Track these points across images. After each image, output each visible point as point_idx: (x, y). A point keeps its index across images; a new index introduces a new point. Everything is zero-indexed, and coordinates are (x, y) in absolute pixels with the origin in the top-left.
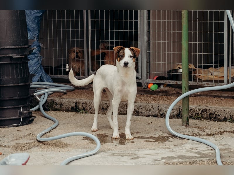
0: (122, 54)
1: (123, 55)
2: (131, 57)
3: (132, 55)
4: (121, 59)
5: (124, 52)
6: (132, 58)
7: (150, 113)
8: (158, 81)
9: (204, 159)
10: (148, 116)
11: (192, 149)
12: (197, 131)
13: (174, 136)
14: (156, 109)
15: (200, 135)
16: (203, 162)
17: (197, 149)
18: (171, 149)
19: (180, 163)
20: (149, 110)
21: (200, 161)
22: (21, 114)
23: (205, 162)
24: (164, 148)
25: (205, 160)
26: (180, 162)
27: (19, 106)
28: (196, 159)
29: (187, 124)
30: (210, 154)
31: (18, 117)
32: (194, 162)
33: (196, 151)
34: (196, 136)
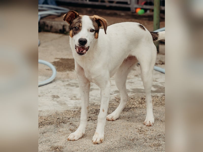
0: (77, 25)
1: (79, 26)
2: (92, 31)
3: (93, 28)
4: (75, 33)
5: (80, 22)
6: (93, 33)
8: (145, 7)
16: (157, 98)
17: (157, 80)
19: (132, 99)
23: (159, 98)
25: (159, 96)
26: (132, 97)
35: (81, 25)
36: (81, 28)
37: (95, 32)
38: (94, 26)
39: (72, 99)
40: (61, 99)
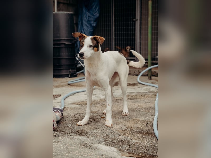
3: (92, 44)
5: (83, 41)
6: (92, 48)
7: (135, 74)
9: (151, 94)
10: (134, 75)
11: (147, 89)
12: (154, 81)
13: (140, 83)
14: (137, 72)
15: (155, 83)
18: (135, 89)
20: (134, 72)
21: (147, 95)
22: (70, 72)
24: (132, 88)
27: (69, 68)
28: (146, 94)
29: (151, 79)
30: (156, 92)
31: (68, 73)
32: (144, 95)
33: (149, 90)
34: (153, 83)
35: (83, 43)
36: (84, 45)
37: (93, 47)
38: (93, 43)
39: (103, 95)
40: (98, 95)
